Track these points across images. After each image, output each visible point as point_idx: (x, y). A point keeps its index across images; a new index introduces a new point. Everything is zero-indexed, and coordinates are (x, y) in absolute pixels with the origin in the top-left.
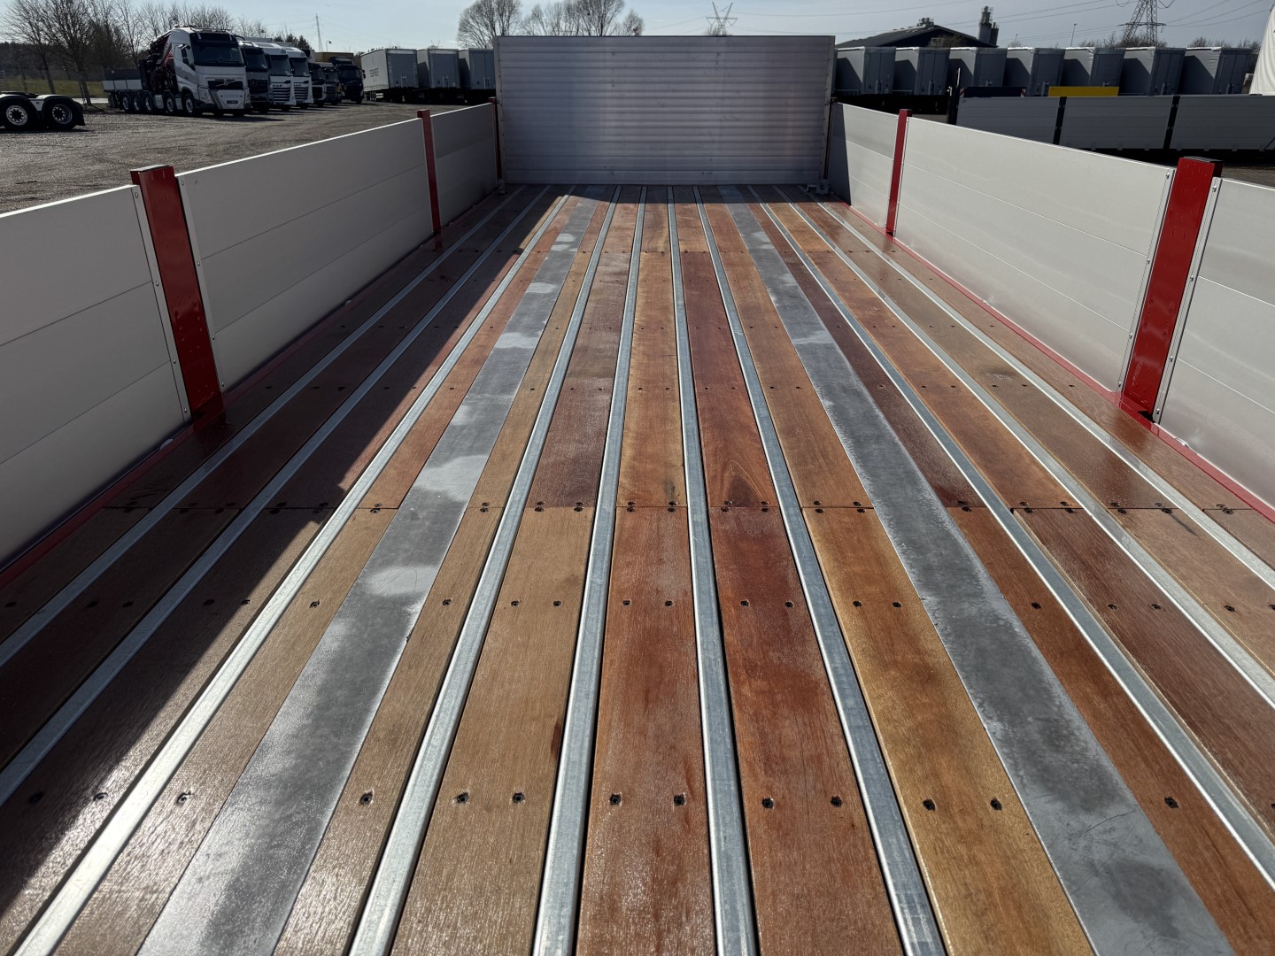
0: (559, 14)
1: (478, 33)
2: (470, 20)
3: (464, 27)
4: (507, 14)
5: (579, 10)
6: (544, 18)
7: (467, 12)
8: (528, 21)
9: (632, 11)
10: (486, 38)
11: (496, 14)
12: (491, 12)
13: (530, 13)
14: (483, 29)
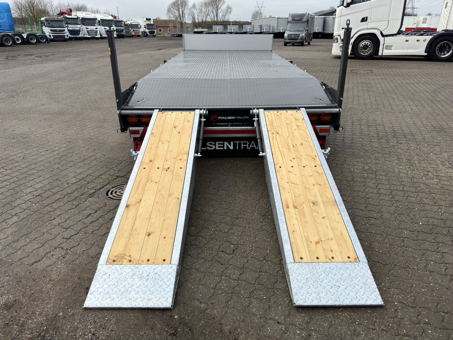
0: (202, 6)
1: (174, 12)
2: (171, 8)
3: (169, 11)
4: (184, 6)
5: (209, 4)
6: (197, 7)
7: (170, 5)
8: (191, 8)
9: (228, 5)
10: (177, 14)
11: (180, 6)
12: (178, 5)
13: (192, 5)
14: (176, 11)
